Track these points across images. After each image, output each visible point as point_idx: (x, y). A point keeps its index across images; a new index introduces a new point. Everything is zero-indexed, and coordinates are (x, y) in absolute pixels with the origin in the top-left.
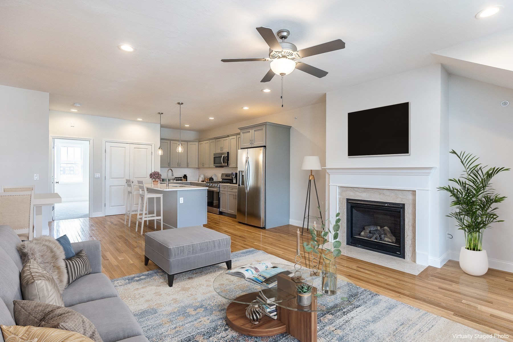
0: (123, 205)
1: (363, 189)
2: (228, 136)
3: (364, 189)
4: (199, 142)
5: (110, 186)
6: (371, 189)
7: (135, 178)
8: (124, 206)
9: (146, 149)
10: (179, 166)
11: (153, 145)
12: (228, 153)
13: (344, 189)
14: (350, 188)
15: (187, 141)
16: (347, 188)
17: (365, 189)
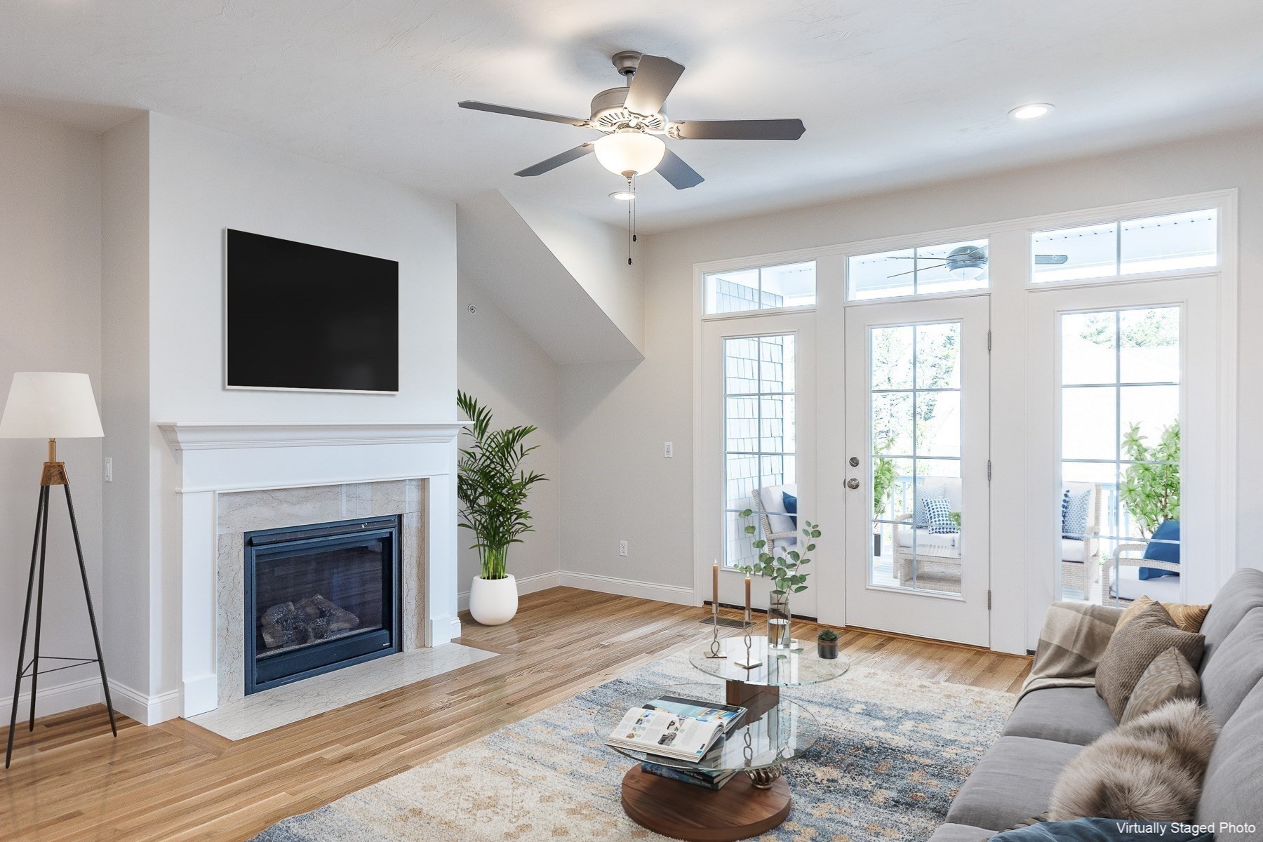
1: (303, 493)
3: (304, 491)
6: (328, 489)
13: (238, 499)
14: (259, 496)
16: (249, 496)
17: (310, 491)
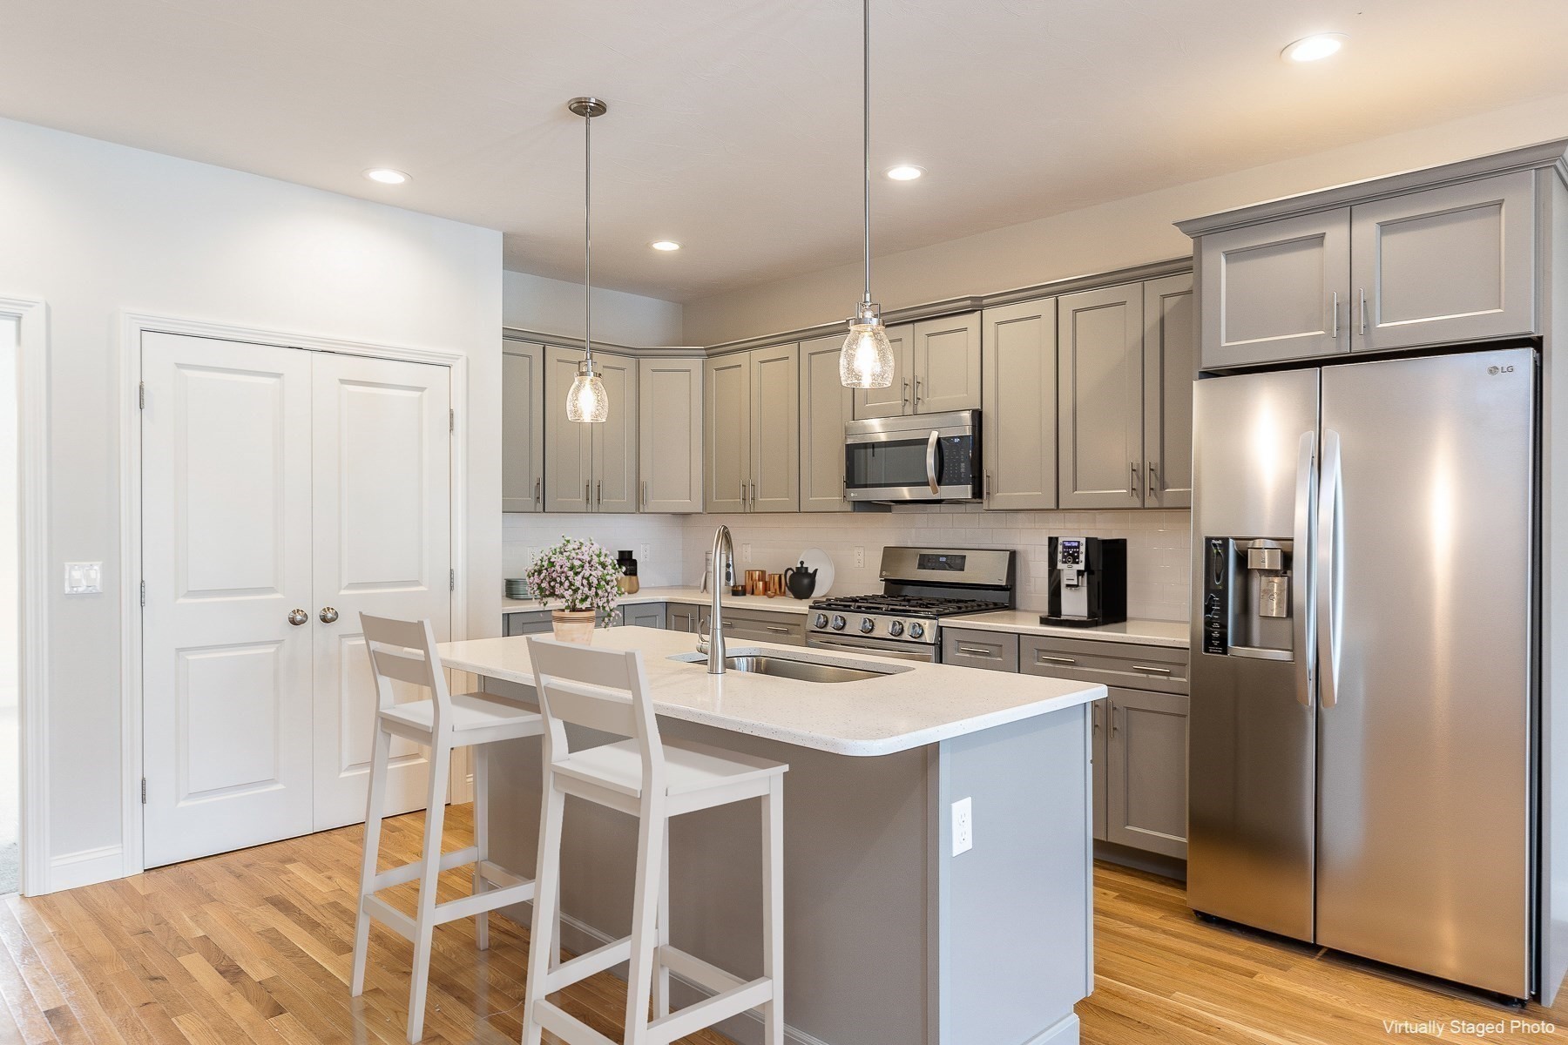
0: (272, 781)
2: (976, 306)
4: (709, 356)
5: (179, 650)
7: (351, 586)
8: (280, 787)
9: (417, 394)
10: (594, 500)
11: (459, 368)
12: (978, 416)
15: (636, 354)
